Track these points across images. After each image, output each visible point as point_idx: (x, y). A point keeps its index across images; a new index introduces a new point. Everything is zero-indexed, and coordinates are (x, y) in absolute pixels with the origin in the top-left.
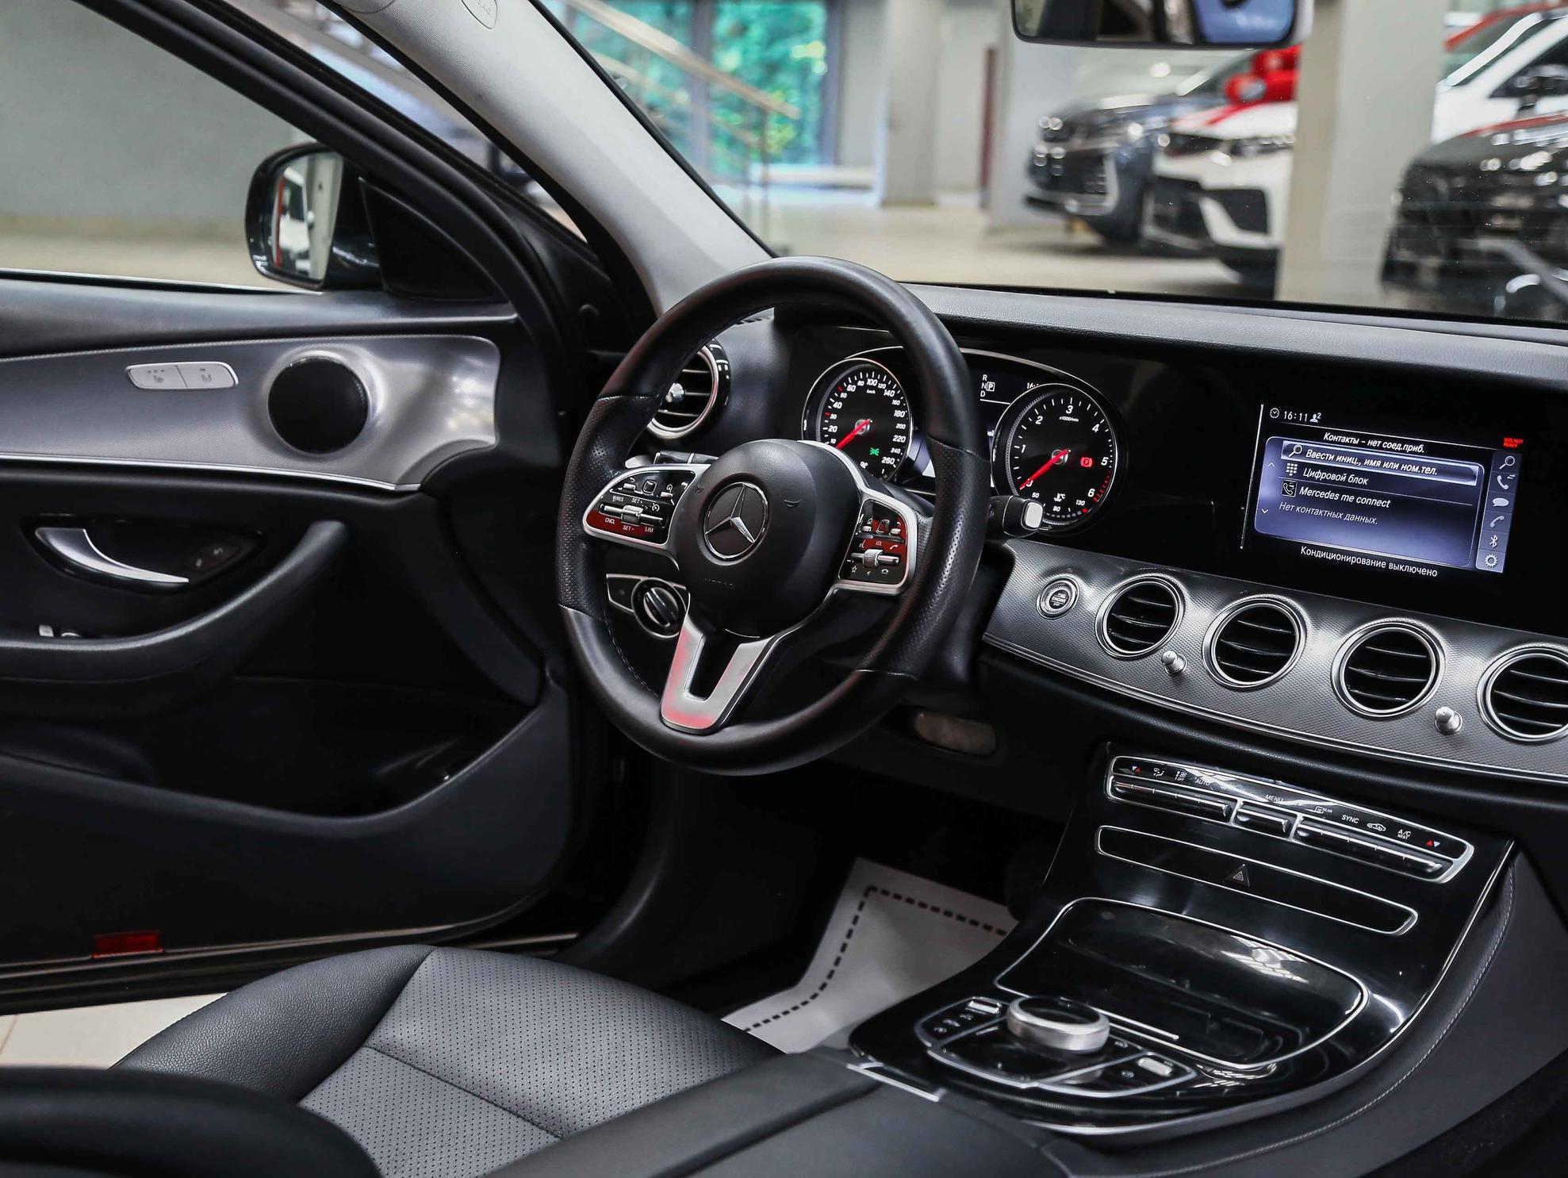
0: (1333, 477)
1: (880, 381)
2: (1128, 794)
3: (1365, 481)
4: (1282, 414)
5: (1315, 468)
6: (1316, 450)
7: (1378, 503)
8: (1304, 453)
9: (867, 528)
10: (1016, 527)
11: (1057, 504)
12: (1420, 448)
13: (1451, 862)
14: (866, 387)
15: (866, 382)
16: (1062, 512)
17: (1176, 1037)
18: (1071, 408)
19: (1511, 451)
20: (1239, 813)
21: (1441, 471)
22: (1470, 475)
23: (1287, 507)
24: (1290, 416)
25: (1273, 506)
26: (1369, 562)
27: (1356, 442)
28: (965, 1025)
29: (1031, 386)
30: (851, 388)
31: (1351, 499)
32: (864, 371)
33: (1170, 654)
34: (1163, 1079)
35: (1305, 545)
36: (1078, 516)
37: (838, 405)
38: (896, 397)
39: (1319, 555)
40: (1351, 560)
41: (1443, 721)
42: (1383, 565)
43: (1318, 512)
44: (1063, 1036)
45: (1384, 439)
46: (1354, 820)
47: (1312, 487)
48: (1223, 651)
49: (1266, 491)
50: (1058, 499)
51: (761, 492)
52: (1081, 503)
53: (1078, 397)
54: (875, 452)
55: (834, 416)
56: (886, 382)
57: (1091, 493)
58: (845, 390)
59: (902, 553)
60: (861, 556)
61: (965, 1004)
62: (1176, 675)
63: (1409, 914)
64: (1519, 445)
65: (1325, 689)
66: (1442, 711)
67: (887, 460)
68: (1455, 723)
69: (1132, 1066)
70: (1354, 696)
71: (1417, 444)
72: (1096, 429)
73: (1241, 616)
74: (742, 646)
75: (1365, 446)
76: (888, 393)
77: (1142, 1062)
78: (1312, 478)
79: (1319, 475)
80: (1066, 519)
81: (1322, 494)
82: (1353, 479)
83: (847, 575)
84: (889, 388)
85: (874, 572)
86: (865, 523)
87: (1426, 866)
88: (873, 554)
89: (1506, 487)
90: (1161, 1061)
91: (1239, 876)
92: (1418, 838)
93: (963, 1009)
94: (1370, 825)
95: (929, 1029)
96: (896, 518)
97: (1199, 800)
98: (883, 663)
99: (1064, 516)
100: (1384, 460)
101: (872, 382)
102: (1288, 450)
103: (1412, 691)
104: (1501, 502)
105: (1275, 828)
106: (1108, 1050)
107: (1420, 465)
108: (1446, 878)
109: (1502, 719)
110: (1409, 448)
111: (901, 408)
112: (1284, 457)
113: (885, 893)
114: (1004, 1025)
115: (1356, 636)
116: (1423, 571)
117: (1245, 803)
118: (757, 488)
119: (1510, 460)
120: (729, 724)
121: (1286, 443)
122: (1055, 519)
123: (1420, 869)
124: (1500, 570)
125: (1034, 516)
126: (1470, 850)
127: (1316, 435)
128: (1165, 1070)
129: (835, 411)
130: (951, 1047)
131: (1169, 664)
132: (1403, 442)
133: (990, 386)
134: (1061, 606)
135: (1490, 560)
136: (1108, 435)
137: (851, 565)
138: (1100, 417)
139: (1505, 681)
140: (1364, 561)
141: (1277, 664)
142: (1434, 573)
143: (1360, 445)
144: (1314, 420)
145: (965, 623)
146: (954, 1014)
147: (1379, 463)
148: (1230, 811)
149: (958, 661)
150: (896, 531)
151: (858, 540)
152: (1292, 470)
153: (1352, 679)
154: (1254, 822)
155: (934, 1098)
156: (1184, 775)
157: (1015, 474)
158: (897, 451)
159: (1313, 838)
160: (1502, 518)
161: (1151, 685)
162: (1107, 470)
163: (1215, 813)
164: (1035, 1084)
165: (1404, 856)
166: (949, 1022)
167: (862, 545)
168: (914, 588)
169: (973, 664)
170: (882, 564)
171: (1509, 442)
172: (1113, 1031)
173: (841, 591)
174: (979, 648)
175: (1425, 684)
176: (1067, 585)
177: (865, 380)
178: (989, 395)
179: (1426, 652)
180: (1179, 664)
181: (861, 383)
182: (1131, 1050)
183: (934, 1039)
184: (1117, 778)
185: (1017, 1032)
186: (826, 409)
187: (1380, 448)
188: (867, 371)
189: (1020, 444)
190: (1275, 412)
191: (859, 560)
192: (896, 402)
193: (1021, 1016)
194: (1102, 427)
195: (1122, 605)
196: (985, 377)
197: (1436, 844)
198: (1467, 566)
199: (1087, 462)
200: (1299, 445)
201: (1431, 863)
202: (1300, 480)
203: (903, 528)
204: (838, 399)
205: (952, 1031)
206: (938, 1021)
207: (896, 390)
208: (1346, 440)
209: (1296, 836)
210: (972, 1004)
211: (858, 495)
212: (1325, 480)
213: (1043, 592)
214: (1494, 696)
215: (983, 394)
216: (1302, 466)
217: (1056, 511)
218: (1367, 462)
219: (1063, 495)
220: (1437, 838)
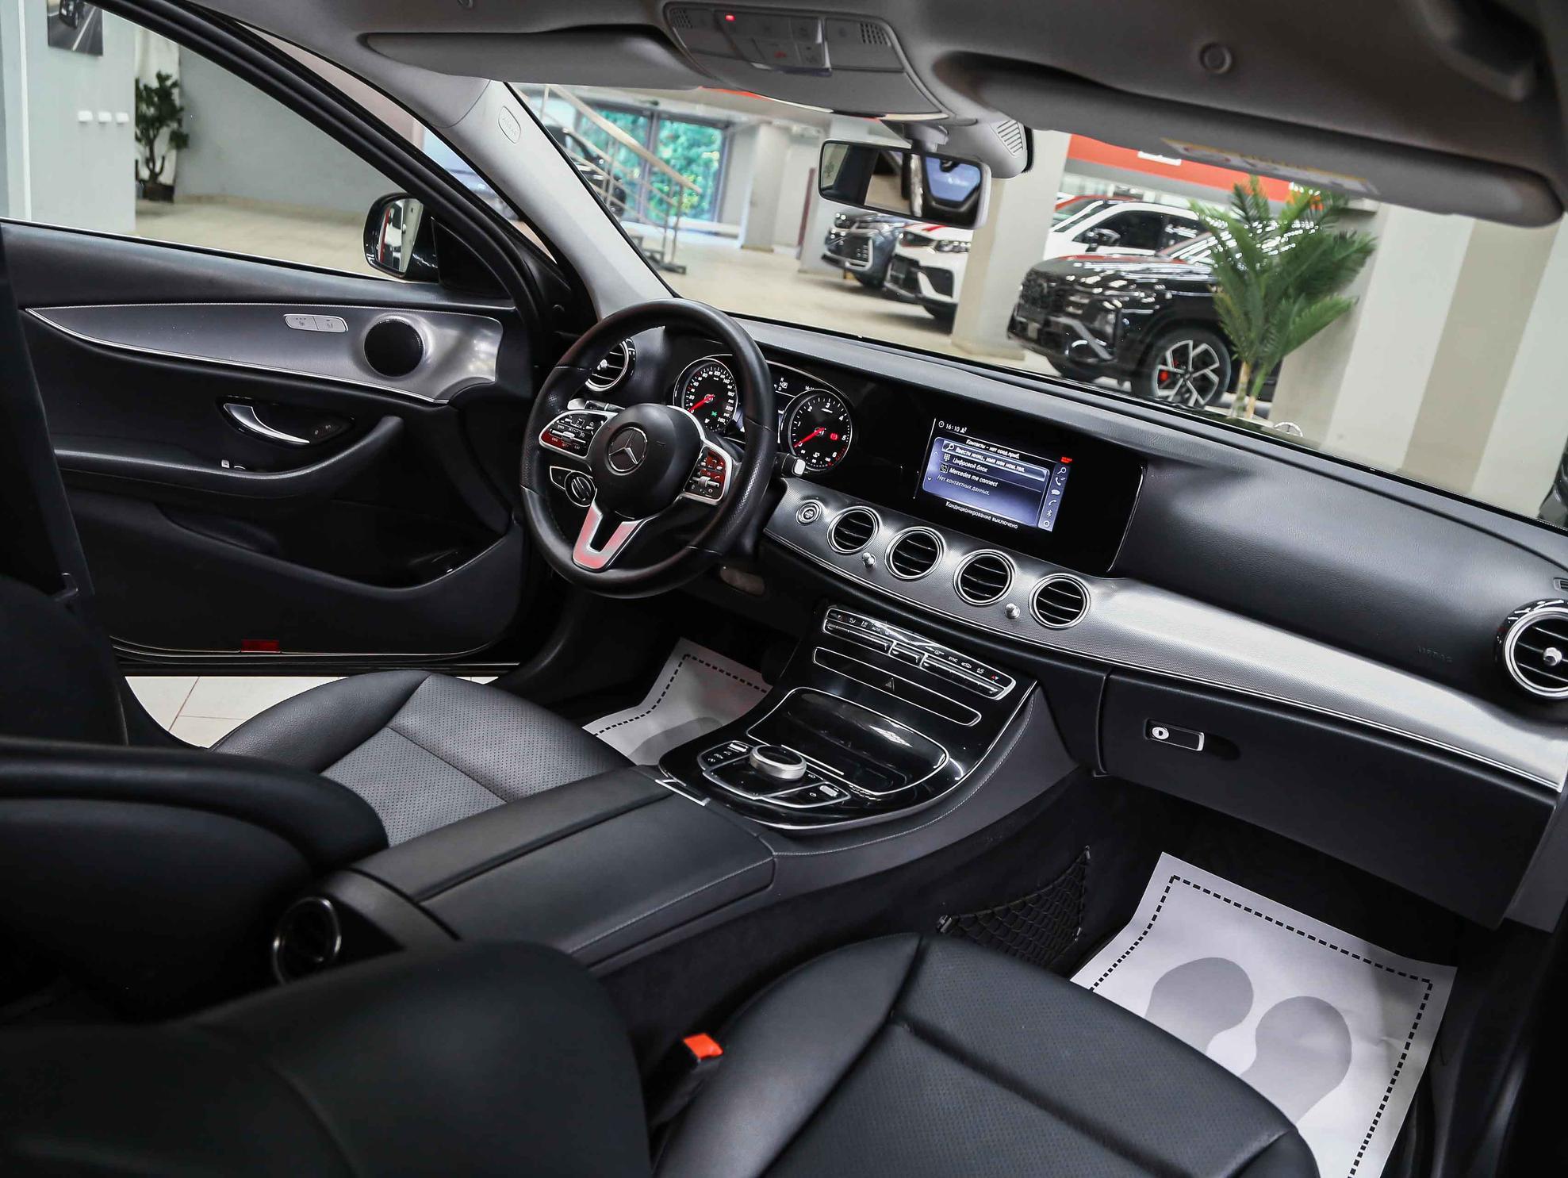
0: (969, 465)
1: (722, 374)
2: (834, 631)
3: (986, 470)
4: (945, 426)
5: (960, 458)
6: (961, 448)
7: (991, 483)
8: (955, 449)
9: (704, 464)
10: (790, 474)
11: (815, 458)
12: (1017, 456)
13: (1003, 689)
14: (714, 376)
15: (714, 372)
16: (818, 463)
17: (842, 774)
18: (829, 404)
19: (1065, 465)
20: (893, 649)
21: (1027, 470)
22: (1041, 475)
23: (942, 478)
24: (949, 427)
25: (934, 478)
26: (982, 516)
27: (983, 447)
28: (726, 758)
29: (807, 388)
30: (705, 375)
31: (977, 479)
32: (714, 366)
33: (867, 555)
34: (833, 798)
35: (949, 501)
36: (825, 467)
37: (696, 384)
38: (730, 384)
39: (956, 507)
40: (974, 513)
41: (1010, 611)
42: (989, 518)
43: (958, 484)
44: (780, 770)
45: (998, 448)
46: (955, 660)
47: (957, 469)
48: (897, 556)
49: (932, 467)
50: (815, 456)
51: (644, 435)
52: (828, 460)
53: (833, 399)
54: (714, 414)
55: (693, 390)
56: (725, 375)
57: (835, 454)
58: (701, 376)
59: (721, 481)
60: (698, 479)
61: (728, 745)
62: (869, 566)
63: (977, 715)
64: (1070, 462)
65: (950, 585)
66: (1010, 606)
67: (720, 420)
68: (1016, 613)
69: (816, 790)
70: (965, 591)
71: (1016, 453)
72: (841, 418)
73: (910, 537)
74: (623, 523)
75: (988, 450)
76: (725, 381)
77: (821, 788)
78: (957, 464)
79: (961, 463)
80: (819, 468)
81: (962, 474)
82: (979, 468)
83: (688, 490)
84: (726, 378)
85: (703, 489)
86: (702, 460)
87: (990, 690)
88: (705, 479)
89: (1059, 484)
90: (832, 788)
91: (889, 685)
92: (988, 674)
93: (726, 748)
94: (963, 664)
95: (705, 758)
96: (720, 460)
97: (873, 640)
98: (702, 545)
99: (817, 467)
100: (997, 459)
101: (717, 373)
102: (946, 446)
103: (995, 592)
104: (1056, 492)
105: (912, 660)
106: (804, 779)
107: (1016, 465)
108: (999, 697)
109: (1041, 614)
110: (1011, 455)
111: (732, 390)
112: (943, 450)
113: (695, 659)
114: (748, 759)
115: (970, 557)
116: (1010, 525)
117: (898, 644)
118: (642, 432)
119: (1063, 470)
120: (611, 567)
121: (946, 442)
122: (812, 468)
123: (985, 691)
124: (1051, 530)
125: (800, 467)
126: (1014, 683)
127: (962, 440)
128: (833, 793)
129: (694, 387)
130: (716, 772)
131: (866, 560)
132: (1009, 451)
133: (785, 385)
134: (810, 518)
135: (1046, 524)
136: (848, 423)
137: (692, 484)
138: (844, 412)
139: (1045, 593)
140: (979, 515)
141: (924, 568)
142: (1016, 527)
143: (985, 449)
144: (962, 431)
145: (754, 522)
146: (720, 751)
147: (994, 461)
148: (889, 647)
149: (748, 543)
150: (719, 468)
151: (697, 470)
152: (947, 457)
153: (965, 581)
154: (901, 655)
155: (703, 803)
156: (866, 624)
157: (793, 438)
158: (727, 415)
159: (932, 668)
160: (1055, 501)
161: (854, 571)
162: (845, 443)
163: (881, 648)
164: (761, 798)
165: (979, 683)
166: (718, 755)
167: (699, 473)
168: (726, 503)
169: (756, 545)
170: (710, 486)
171: (1064, 460)
172: (809, 767)
173: (684, 498)
174: (761, 537)
175: (1002, 589)
176: (814, 507)
178: (783, 390)
179: (1006, 571)
180: (871, 561)
181: (711, 373)
182: (818, 780)
183: (707, 766)
184: (829, 621)
185: (755, 765)
186: (689, 385)
187: (996, 452)
188: (716, 366)
189: (798, 421)
190: (942, 424)
191: (696, 482)
192: (730, 387)
193: (758, 757)
194: (845, 418)
195: (844, 522)
196: (782, 379)
197: (997, 678)
198: (1034, 525)
199: (834, 437)
200: (952, 444)
201: (992, 689)
202: (950, 464)
203: (724, 466)
204: (697, 381)
205: (719, 761)
206: (710, 755)
207: (730, 380)
208: (978, 445)
209: (923, 666)
210: (731, 745)
211: (700, 443)
212: (964, 466)
213: (800, 508)
214: (1038, 600)
215: (780, 389)
216: (953, 457)
217: (813, 463)
218: (988, 459)
219: (819, 454)
220: (997, 674)
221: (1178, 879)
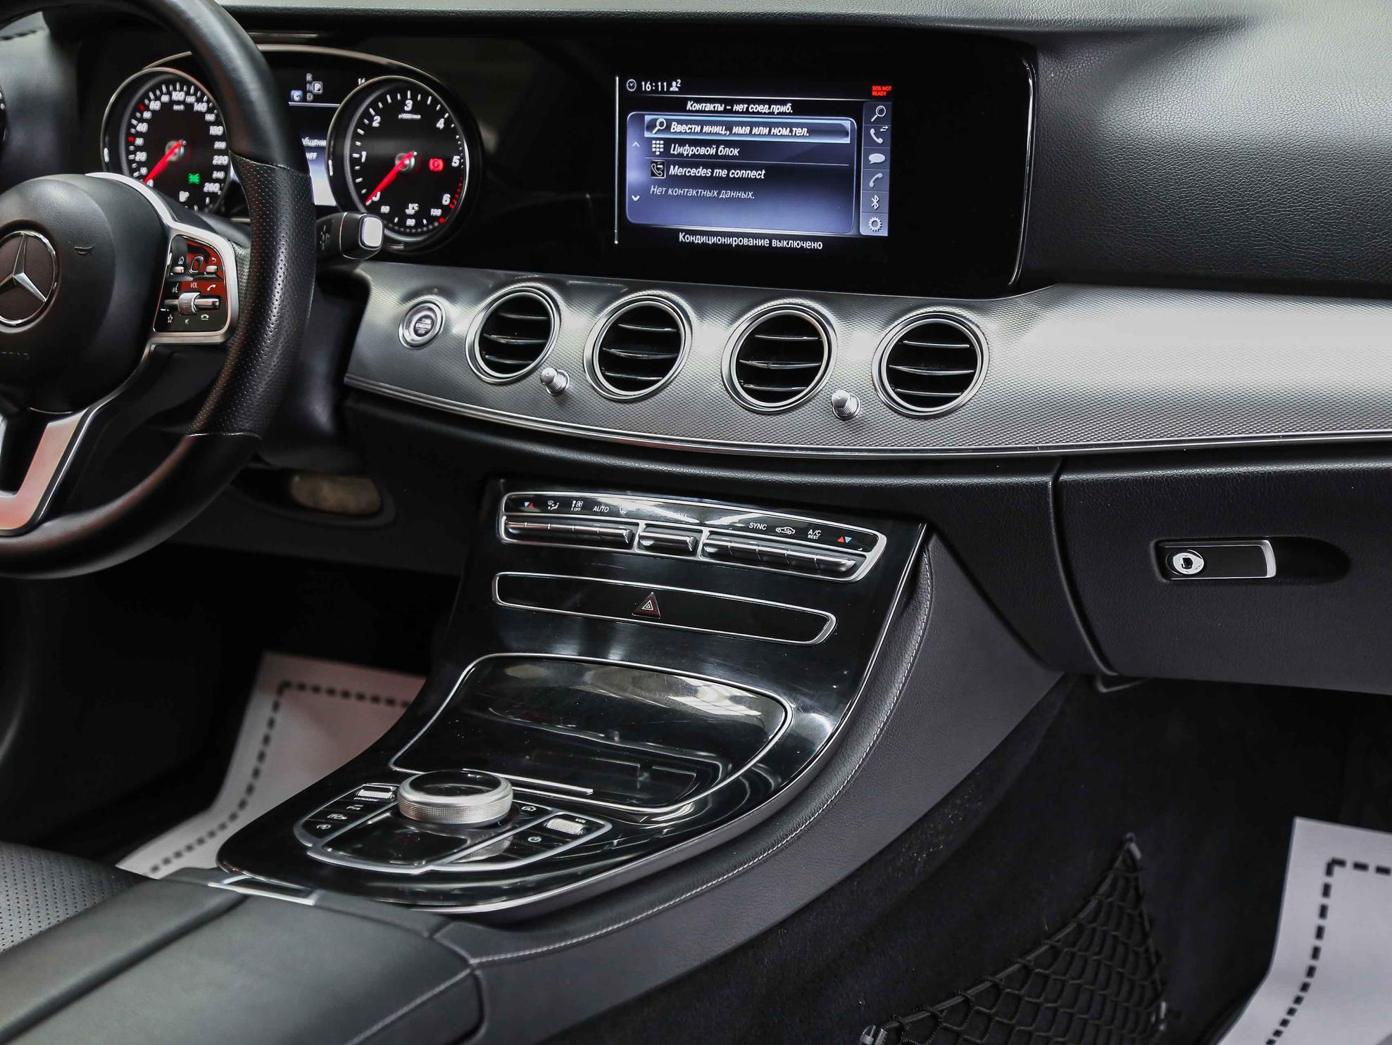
0: (703, 151)
1: (188, 93)
2: (524, 535)
3: (736, 152)
4: (640, 86)
5: (682, 142)
6: (680, 122)
7: (753, 174)
8: (668, 127)
9: (179, 269)
10: (355, 248)
11: (411, 217)
12: (787, 108)
13: (864, 556)
14: (172, 102)
15: (171, 95)
16: (419, 224)
17: (590, 791)
18: (409, 103)
19: (880, 99)
20: (641, 537)
21: (813, 131)
22: (842, 132)
23: (657, 190)
24: (647, 87)
25: (643, 191)
26: (752, 242)
27: (721, 108)
28: (353, 816)
29: (362, 82)
30: (155, 105)
31: (723, 173)
32: (167, 83)
33: (548, 372)
34: (575, 837)
35: (682, 231)
36: (434, 228)
37: (143, 128)
38: (210, 111)
39: (699, 240)
40: (733, 242)
41: (840, 405)
42: (765, 243)
43: (692, 192)
44: (457, 810)
45: (749, 102)
46: (761, 527)
47: (682, 165)
48: (607, 361)
49: (634, 175)
50: (409, 211)
51: (46, 241)
52: (436, 212)
53: (416, 90)
54: (194, 179)
55: (139, 141)
56: (195, 94)
57: (446, 199)
58: (147, 108)
59: (221, 294)
60: (176, 302)
61: (354, 795)
62: (559, 393)
63: (825, 620)
64: (888, 93)
65: (717, 388)
66: (837, 396)
67: (211, 187)
68: (852, 406)
69: (540, 829)
70: (748, 391)
71: (783, 103)
72: (441, 124)
73: (622, 319)
74: (50, 425)
75: (731, 111)
76: (201, 107)
77: (552, 825)
78: (681, 155)
79: (687, 150)
80: (422, 233)
81: (693, 172)
82: (723, 151)
83: (164, 327)
84: (199, 100)
85: (194, 320)
86: (175, 263)
87: (839, 564)
88: (189, 298)
89: (880, 141)
90: (572, 819)
91: (648, 606)
92: (830, 537)
93: (351, 800)
94: (778, 530)
95: (310, 828)
96: (208, 253)
97: (597, 530)
98: (215, 424)
99: (419, 230)
100: (752, 125)
101: (178, 96)
102: (651, 126)
103: (806, 377)
104: (877, 158)
105: (680, 548)
106: (513, 816)
107: (791, 126)
108: (860, 574)
109: (900, 395)
110: (776, 109)
111: (217, 123)
112: (647, 134)
113: (302, 687)
114: (396, 811)
115: (743, 325)
116: (807, 245)
117: (648, 525)
118: (41, 236)
119: (880, 111)
120: (47, 518)
121: (648, 118)
122: (410, 235)
123: (832, 568)
124: (884, 233)
125: (373, 232)
126: (882, 540)
127: (677, 106)
128: (575, 828)
129: (139, 134)
130: (337, 844)
131: (549, 382)
132: (770, 103)
133: (317, 87)
134: (427, 333)
135: (874, 225)
136: (455, 131)
137: (166, 314)
138: (443, 111)
139: (900, 353)
140: (745, 242)
141: (664, 367)
142: (818, 245)
143: (726, 111)
144: (674, 88)
145: (320, 366)
146: (338, 807)
147: (747, 130)
148: (632, 536)
149: (320, 411)
150: (212, 268)
151: (170, 285)
152: (658, 147)
153: (745, 373)
154: (659, 546)
155: (309, 902)
156: (580, 504)
157: (358, 187)
158: (220, 175)
159: (723, 553)
160: (880, 175)
161: (533, 408)
162: (460, 169)
163: (617, 541)
164: (430, 868)
165: (815, 557)
166: (335, 816)
167: (175, 290)
168: (240, 333)
169: (338, 411)
170: (201, 309)
171: (879, 91)
172: (516, 795)
173: (159, 346)
174: (342, 393)
175: (818, 368)
176: (430, 309)
177: (169, 93)
178: (317, 98)
179: (816, 333)
180: (560, 382)
181: (165, 98)
182: (540, 813)
183: (314, 838)
184: (510, 519)
185: (411, 814)
186: (129, 134)
187: (747, 112)
188: (171, 82)
189: (358, 150)
190: (631, 84)
191: (173, 309)
192: (210, 117)
193: (413, 796)
194: (447, 122)
195: (494, 323)
196: (309, 77)
197: (848, 539)
198: (851, 233)
199: (437, 164)
200: (661, 119)
201: (843, 561)
202: (668, 159)
203: (219, 263)
204: (141, 120)
205: (337, 825)
206: (323, 816)
207: (208, 102)
208: (709, 107)
209: (704, 553)
210: (362, 793)
211: (164, 231)
212: (694, 156)
213: (405, 319)
214: (888, 369)
215: (310, 97)
216: (668, 143)
217: (410, 227)
218: (735, 130)
219: (416, 206)
220: (849, 533)
221: (1341, 863)
